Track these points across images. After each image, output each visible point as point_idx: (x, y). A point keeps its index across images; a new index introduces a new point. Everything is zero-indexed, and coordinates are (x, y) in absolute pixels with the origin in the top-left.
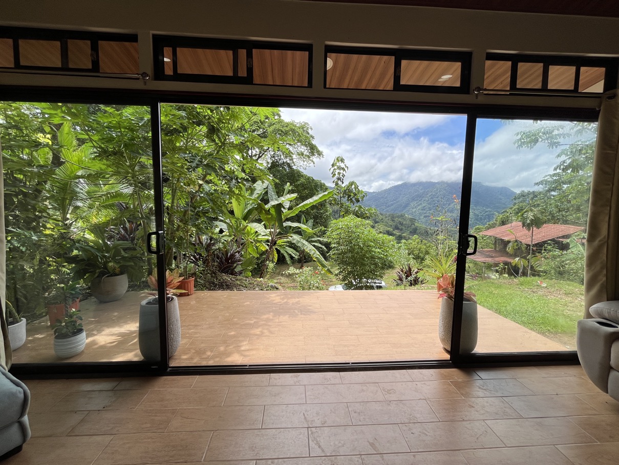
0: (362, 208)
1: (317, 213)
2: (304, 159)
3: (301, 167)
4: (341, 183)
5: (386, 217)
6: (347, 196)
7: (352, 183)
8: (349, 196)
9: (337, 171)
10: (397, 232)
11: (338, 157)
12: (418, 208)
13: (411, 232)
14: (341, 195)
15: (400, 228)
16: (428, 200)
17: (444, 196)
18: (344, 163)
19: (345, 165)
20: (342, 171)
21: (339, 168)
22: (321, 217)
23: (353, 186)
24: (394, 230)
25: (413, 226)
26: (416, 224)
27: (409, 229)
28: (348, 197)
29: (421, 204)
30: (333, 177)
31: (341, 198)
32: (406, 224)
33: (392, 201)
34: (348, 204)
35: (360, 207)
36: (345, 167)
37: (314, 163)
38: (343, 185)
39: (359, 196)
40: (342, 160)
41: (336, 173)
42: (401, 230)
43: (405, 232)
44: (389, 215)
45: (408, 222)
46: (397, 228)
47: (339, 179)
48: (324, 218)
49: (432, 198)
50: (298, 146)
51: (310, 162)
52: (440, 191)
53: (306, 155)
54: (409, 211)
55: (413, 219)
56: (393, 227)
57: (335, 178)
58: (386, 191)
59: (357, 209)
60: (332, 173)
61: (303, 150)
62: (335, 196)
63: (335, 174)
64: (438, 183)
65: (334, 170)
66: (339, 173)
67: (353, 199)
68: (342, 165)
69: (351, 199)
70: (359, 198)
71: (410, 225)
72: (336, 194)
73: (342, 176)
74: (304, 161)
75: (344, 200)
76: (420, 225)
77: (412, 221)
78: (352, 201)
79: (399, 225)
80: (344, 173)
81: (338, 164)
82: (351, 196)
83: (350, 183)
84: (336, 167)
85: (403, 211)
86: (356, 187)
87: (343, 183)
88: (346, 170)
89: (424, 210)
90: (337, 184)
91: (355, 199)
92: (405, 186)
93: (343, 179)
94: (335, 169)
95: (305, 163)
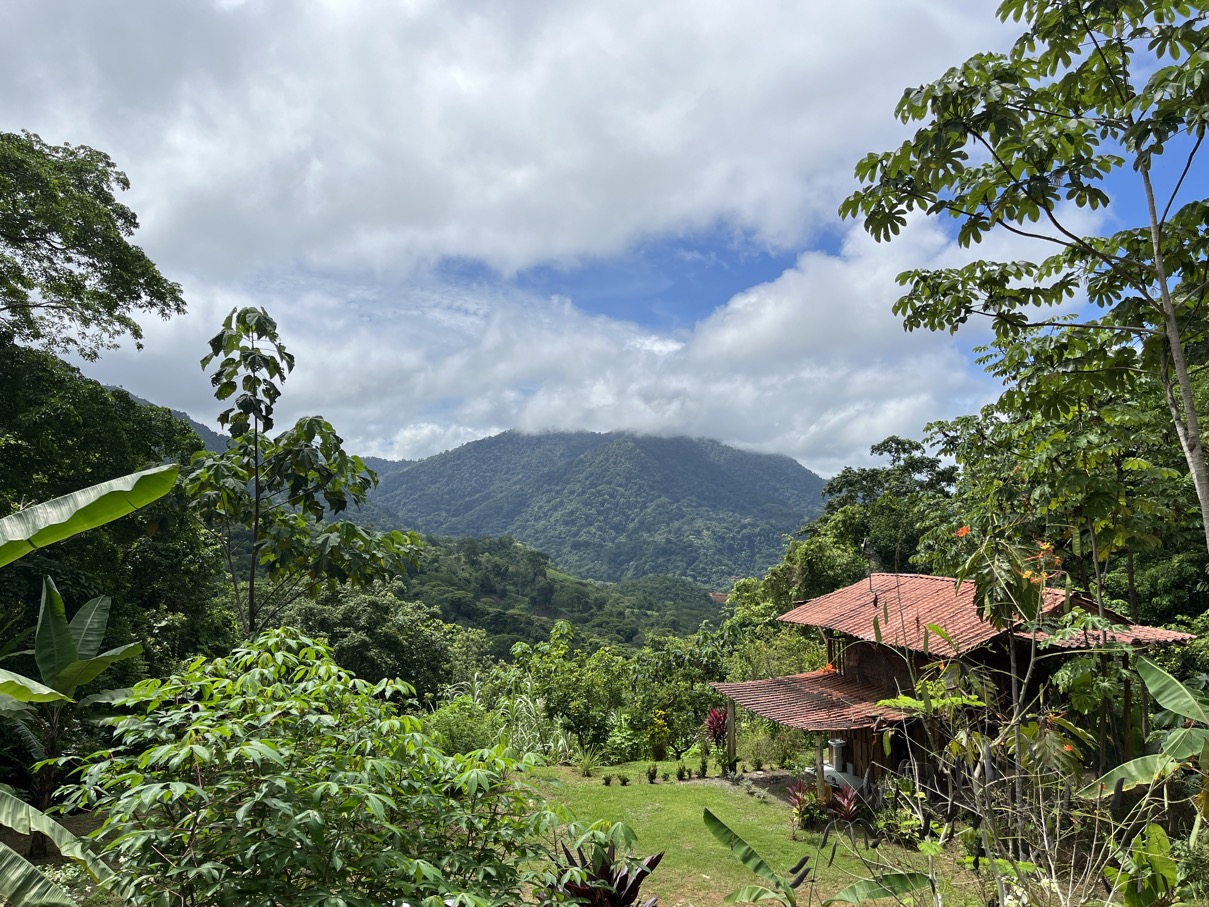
0: (355, 534)
1: (155, 549)
2: (88, 313)
3: (71, 346)
4: (261, 424)
5: (450, 552)
6: (287, 485)
7: (311, 427)
8: (299, 482)
9: (243, 371)
10: (490, 607)
11: (246, 311)
12: (552, 520)
13: (533, 601)
14: (263, 478)
15: (499, 587)
16: (584, 492)
17: (628, 479)
18: (273, 337)
19: (280, 349)
20: (263, 374)
21: (253, 359)
22: (174, 568)
23: (317, 441)
24: (476, 598)
25: (540, 578)
26: (550, 573)
27: (527, 590)
28: (294, 489)
29: (562, 503)
30: (220, 395)
31: (259, 489)
32: (517, 574)
33: (470, 494)
34: (296, 515)
35: (350, 532)
36: (278, 358)
37: (137, 333)
38: (271, 435)
39: (344, 482)
40: (265, 327)
41: (238, 380)
42: (503, 594)
43: (516, 601)
44: (461, 544)
45: (523, 567)
46: (486, 588)
47: (249, 406)
48: (188, 572)
49: (593, 485)
50: (54, 250)
51: (117, 326)
52: (614, 463)
53: (96, 295)
54: (524, 528)
55: (540, 554)
56: (473, 585)
57: (231, 402)
58: (446, 459)
59: (334, 539)
60: (216, 380)
61: (77, 271)
62: (230, 482)
63: (232, 386)
64: (608, 437)
65: (224, 365)
66: (251, 383)
67: (319, 496)
68: (266, 347)
69: (309, 496)
70: (344, 490)
71: (529, 578)
72: (236, 475)
73: (266, 392)
74: (86, 322)
75: (279, 500)
76: (562, 576)
77: (537, 560)
78: (312, 506)
79: (495, 580)
80: (276, 381)
81: (245, 342)
82: (305, 480)
83: (299, 425)
84: (236, 355)
85: (504, 528)
86: (333, 444)
87: (268, 425)
88: (286, 373)
89: (573, 522)
90: (239, 428)
91: (329, 496)
92: (509, 442)
93: (269, 410)
94: (230, 362)
95: (93, 329)
